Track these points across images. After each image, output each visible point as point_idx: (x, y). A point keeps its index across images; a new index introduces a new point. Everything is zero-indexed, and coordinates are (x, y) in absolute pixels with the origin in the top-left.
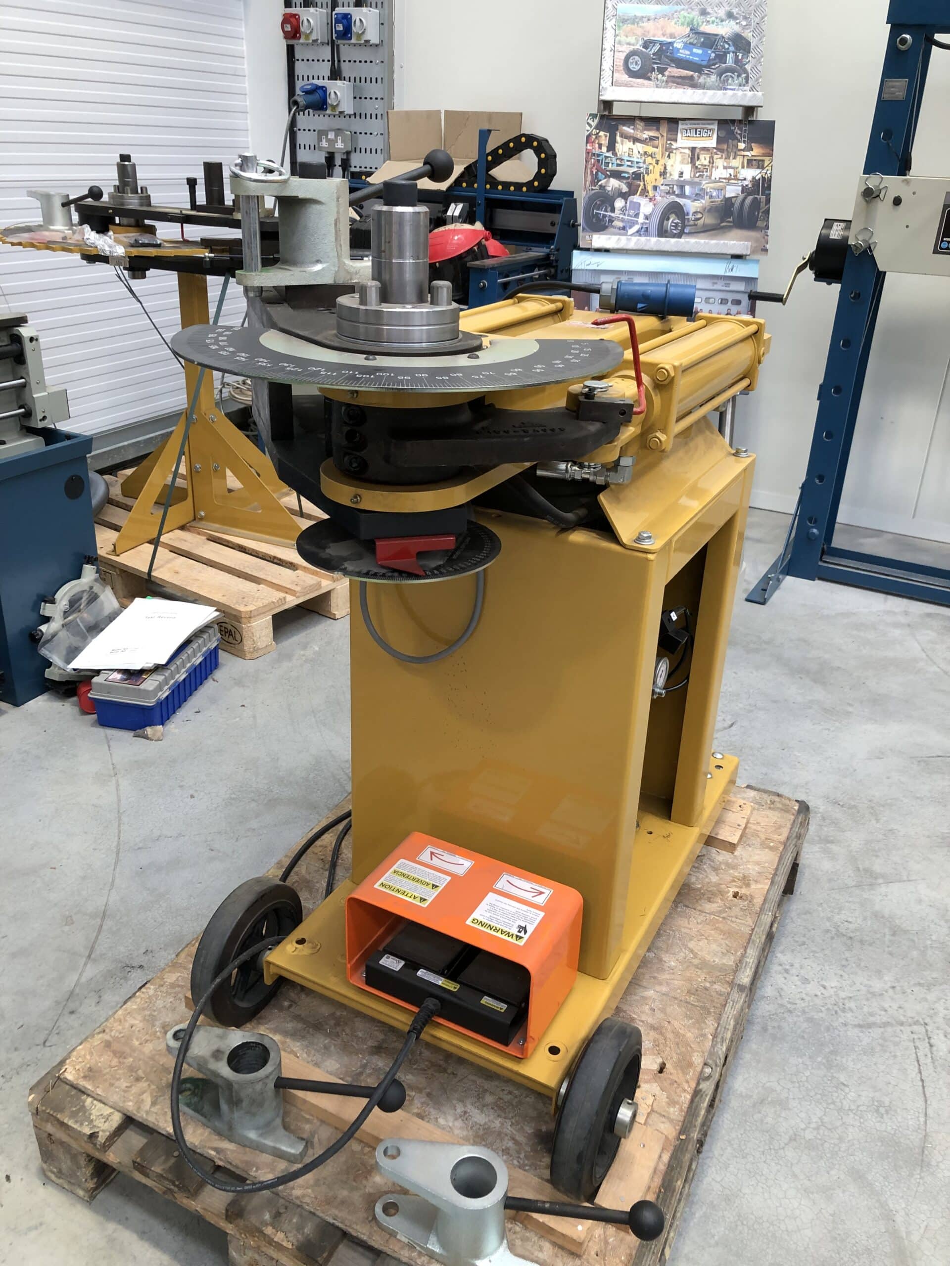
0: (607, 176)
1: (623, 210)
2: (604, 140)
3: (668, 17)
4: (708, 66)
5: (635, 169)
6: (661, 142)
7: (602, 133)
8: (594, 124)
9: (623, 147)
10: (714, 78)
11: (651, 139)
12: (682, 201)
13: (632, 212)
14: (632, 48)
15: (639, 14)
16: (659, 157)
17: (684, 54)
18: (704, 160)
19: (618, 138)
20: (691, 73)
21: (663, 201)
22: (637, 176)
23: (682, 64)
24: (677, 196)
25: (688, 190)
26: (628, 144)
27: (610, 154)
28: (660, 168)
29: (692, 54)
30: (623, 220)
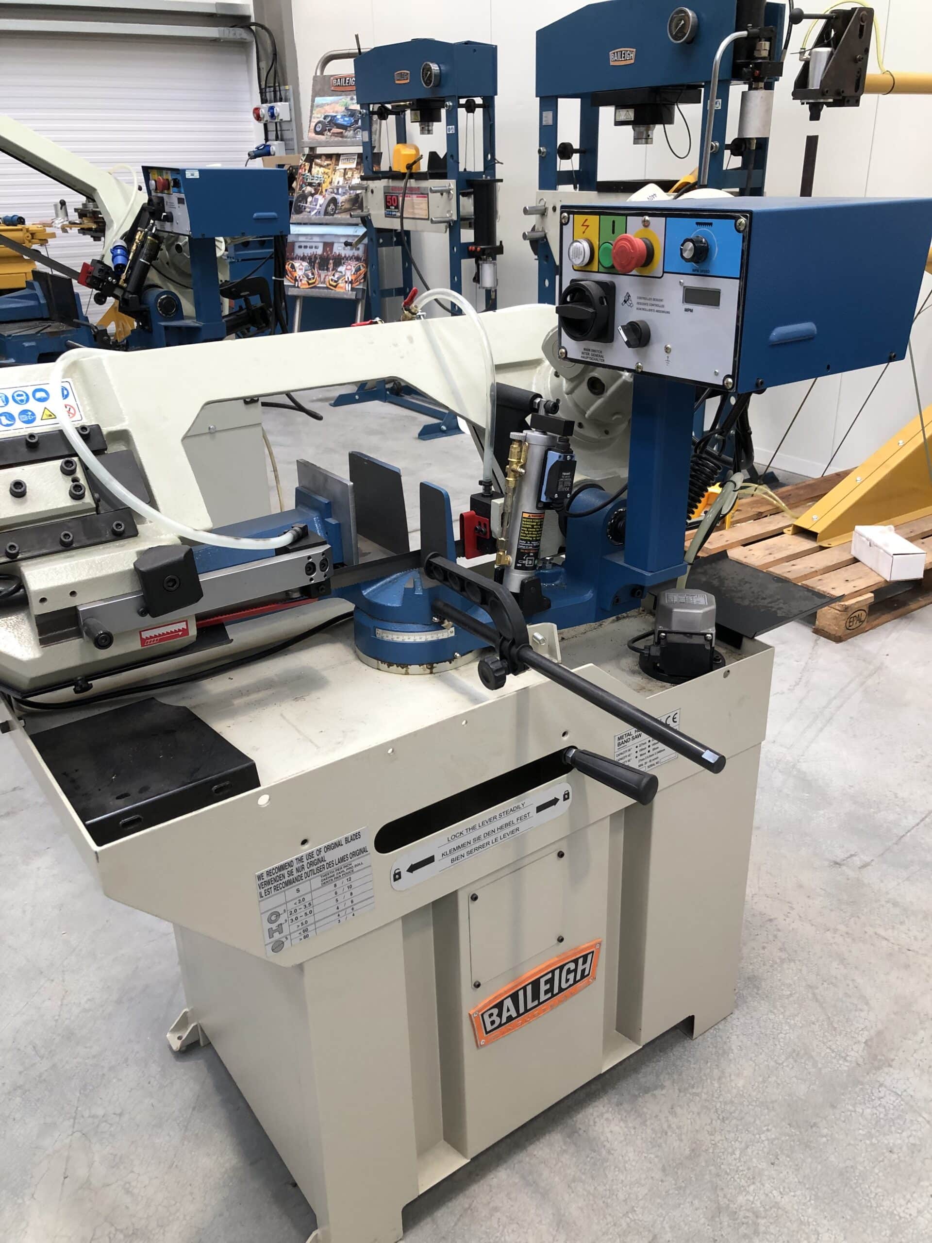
0: (306, 186)
1: (311, 202)
2: (307, 168)
3: (337, 103)
4: (350, 127)
5: (318, 181)
6: (331, 167)
7: (307, 164)
8: (304, 159)
9: (316, 170)
10: (352, 132)
11: (328, 165)
12: (336, 196)
13: (314, 204)
14: (318, 120)
15: (324, 102)
16: (330, 174)
17: (340, 121)
18: (349, 174)
19: (313, 166)
20: (341, 130)
21: (329, 197)
22: (319, 185)
23: (339, 126)
24: (336, 194)
25: (340, 190)
26: (318, 168)
27: (309, 174)
28: (329, 180)
29: (344, 121)
30: (310, 208)
